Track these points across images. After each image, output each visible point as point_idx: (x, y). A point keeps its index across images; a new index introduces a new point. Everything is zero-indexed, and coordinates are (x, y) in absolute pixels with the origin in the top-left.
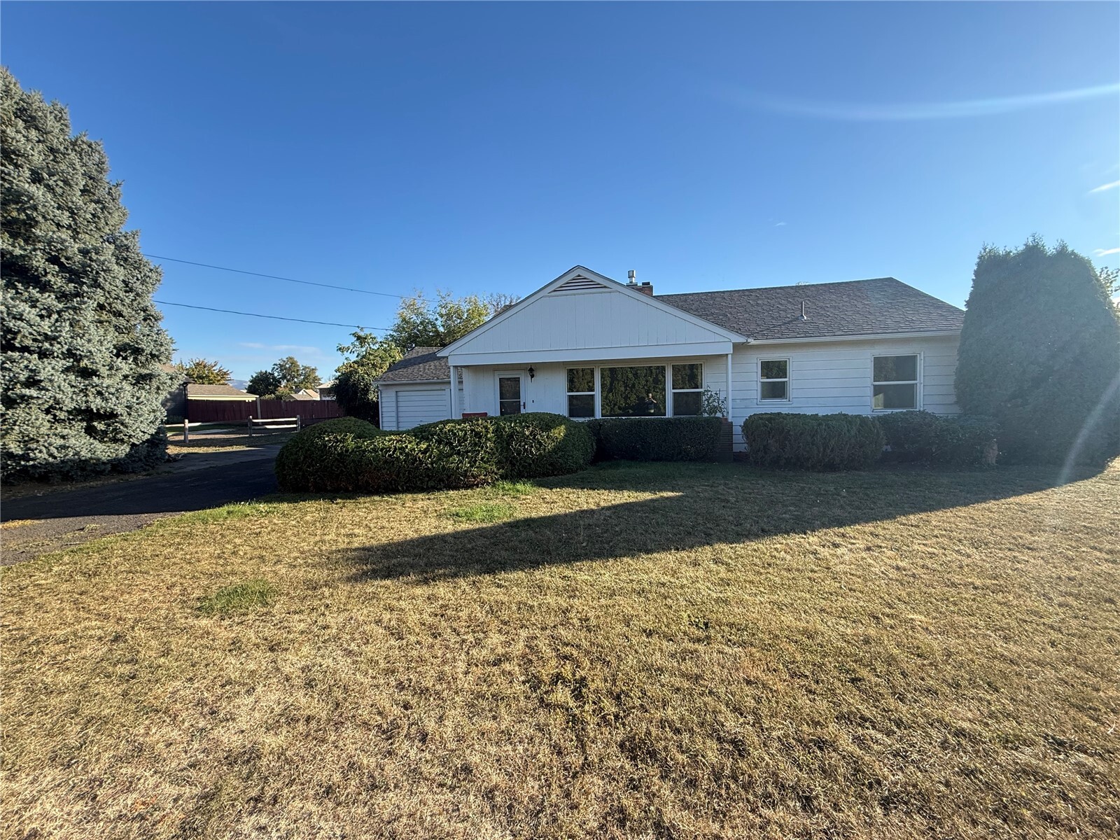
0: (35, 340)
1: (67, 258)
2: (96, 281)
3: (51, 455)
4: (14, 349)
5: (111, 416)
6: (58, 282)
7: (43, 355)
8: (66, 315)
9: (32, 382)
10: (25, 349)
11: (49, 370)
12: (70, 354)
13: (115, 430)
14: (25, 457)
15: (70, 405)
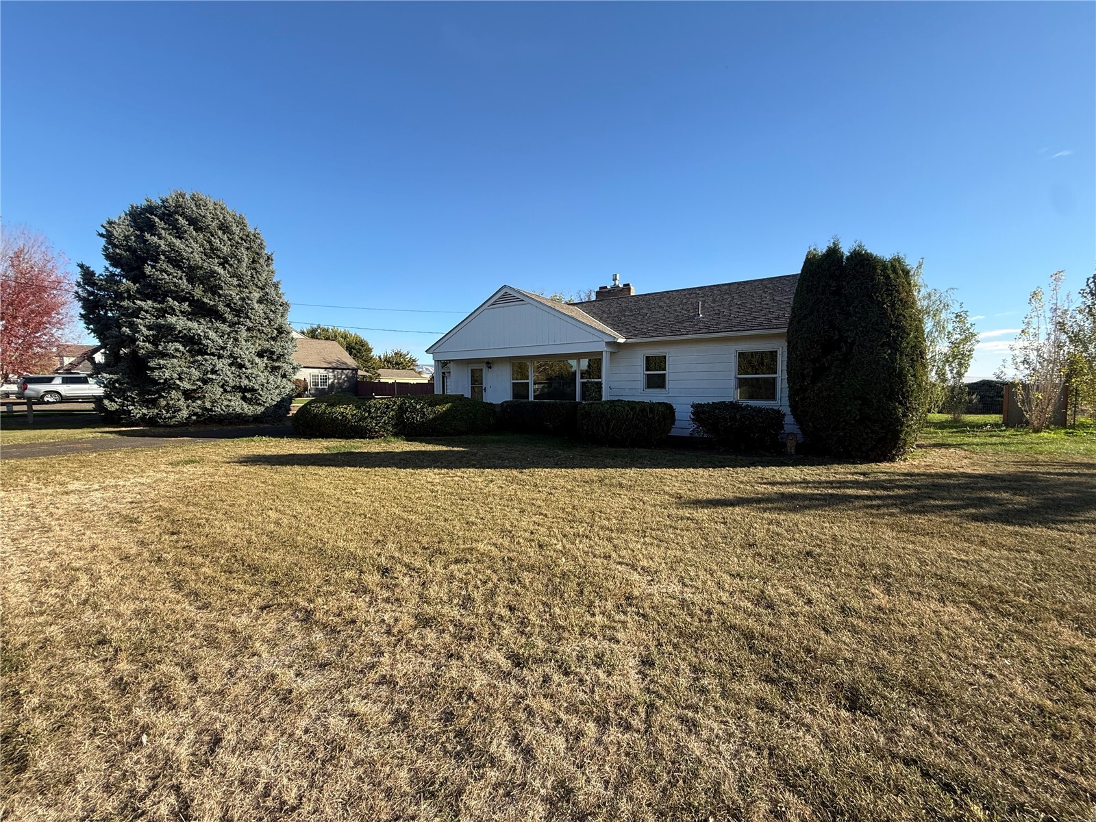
0: (217, 349)
1: (235, 304)
2: (247, 314)
3: (222, 410)
4: (208, 354)
5: (253, 390)
6: (229, 316)
7: (220, 357)
8: (232, 335)
9: (214, 372)
10: (213, 354)
11: (222, 365)
12: (231, 356)
13: (256, 397)
14: (211, 410)
15: (232, 384)
